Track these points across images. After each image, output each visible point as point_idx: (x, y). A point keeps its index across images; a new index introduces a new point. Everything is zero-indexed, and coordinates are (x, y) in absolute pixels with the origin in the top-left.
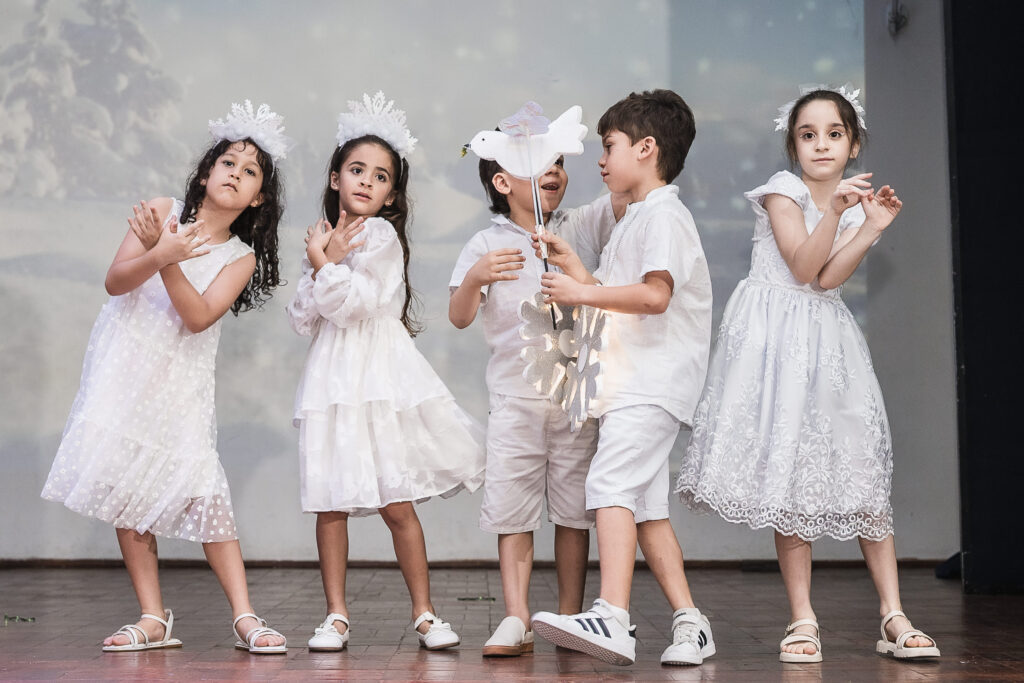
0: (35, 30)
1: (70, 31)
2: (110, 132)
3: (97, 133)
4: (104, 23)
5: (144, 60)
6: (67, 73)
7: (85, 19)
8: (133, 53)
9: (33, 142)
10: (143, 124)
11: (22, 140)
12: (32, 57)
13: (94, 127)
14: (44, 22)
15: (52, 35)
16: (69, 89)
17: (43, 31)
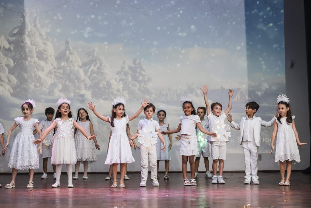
0: (123, 68)
1: (130, 68)
2: (138, 88)
3: (136, 88)
4: (137, 66)
5: (145, 73)
6: (130, 76)
7: (133, 65)
8: (142, 72)
9: (123, 90)
10: (145, 86)
11: (121, 89)
12: (123, 73)
13: (135, 87)
14: (125, 66)
15: (127, 69)
16: (130, 79)
17: (125, 68)
